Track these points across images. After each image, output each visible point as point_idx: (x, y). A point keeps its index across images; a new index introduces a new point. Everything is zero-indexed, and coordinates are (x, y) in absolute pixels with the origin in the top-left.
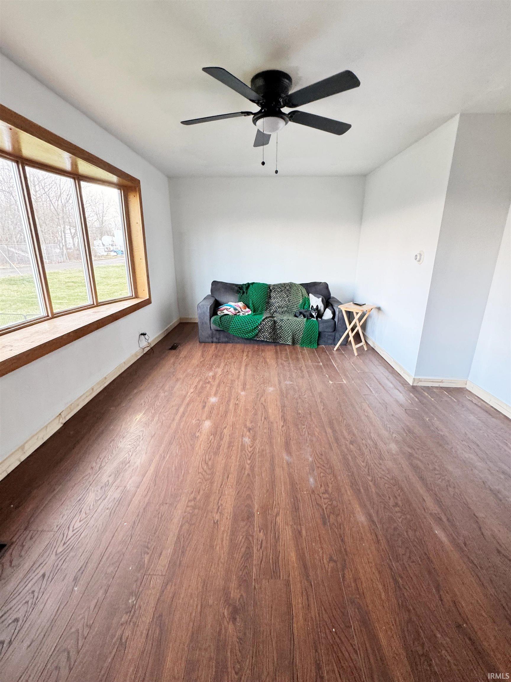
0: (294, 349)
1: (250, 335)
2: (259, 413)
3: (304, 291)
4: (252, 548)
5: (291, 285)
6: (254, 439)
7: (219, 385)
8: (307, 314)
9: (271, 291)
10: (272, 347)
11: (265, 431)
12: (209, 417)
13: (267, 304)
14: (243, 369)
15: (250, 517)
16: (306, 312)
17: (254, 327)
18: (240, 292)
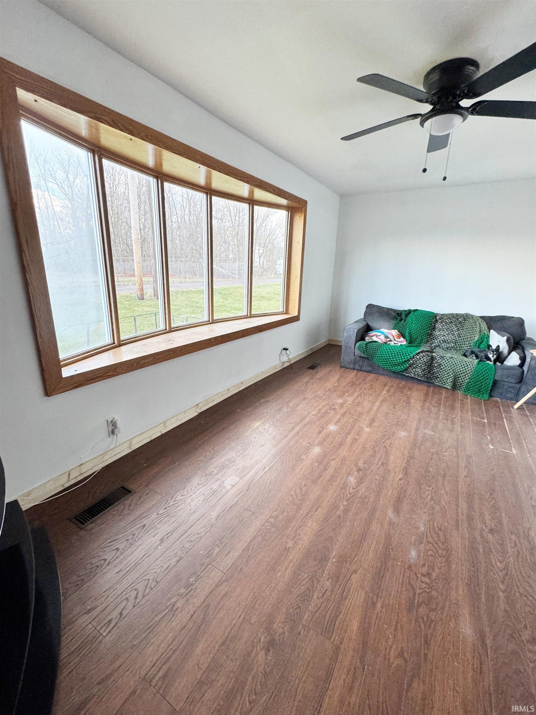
0: (453, 396)
1: (398, 368)
2: (378, 455)
3: (484, 326)
4: (314, 592)
5: (466, 317)
6: (360, 481)
7: (344, 415)
8: (482, 355)
9: (437, 321)
10: (423, 387)
11: (377, 477)
12: (321, 444)
13: (429, 335)
14: (377, 404)
15: (324, 559)
16: (480, 352)
17: (404, 360)
18: (397, 319)
